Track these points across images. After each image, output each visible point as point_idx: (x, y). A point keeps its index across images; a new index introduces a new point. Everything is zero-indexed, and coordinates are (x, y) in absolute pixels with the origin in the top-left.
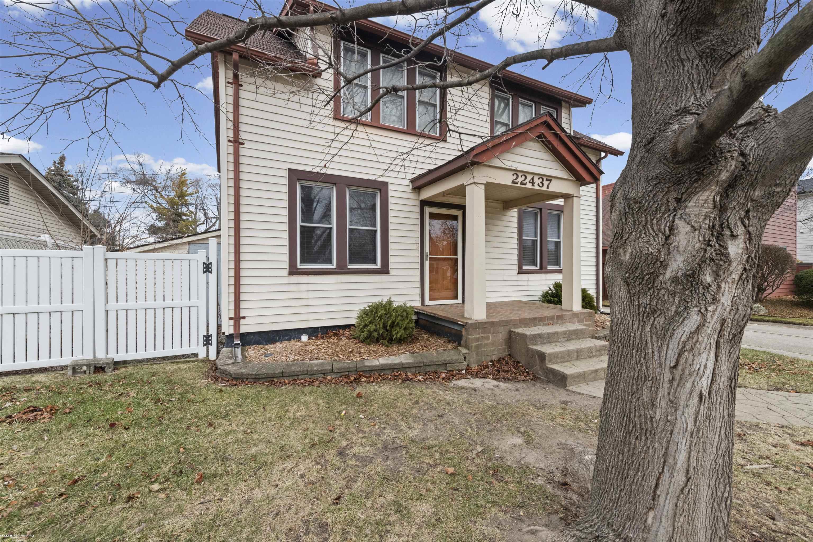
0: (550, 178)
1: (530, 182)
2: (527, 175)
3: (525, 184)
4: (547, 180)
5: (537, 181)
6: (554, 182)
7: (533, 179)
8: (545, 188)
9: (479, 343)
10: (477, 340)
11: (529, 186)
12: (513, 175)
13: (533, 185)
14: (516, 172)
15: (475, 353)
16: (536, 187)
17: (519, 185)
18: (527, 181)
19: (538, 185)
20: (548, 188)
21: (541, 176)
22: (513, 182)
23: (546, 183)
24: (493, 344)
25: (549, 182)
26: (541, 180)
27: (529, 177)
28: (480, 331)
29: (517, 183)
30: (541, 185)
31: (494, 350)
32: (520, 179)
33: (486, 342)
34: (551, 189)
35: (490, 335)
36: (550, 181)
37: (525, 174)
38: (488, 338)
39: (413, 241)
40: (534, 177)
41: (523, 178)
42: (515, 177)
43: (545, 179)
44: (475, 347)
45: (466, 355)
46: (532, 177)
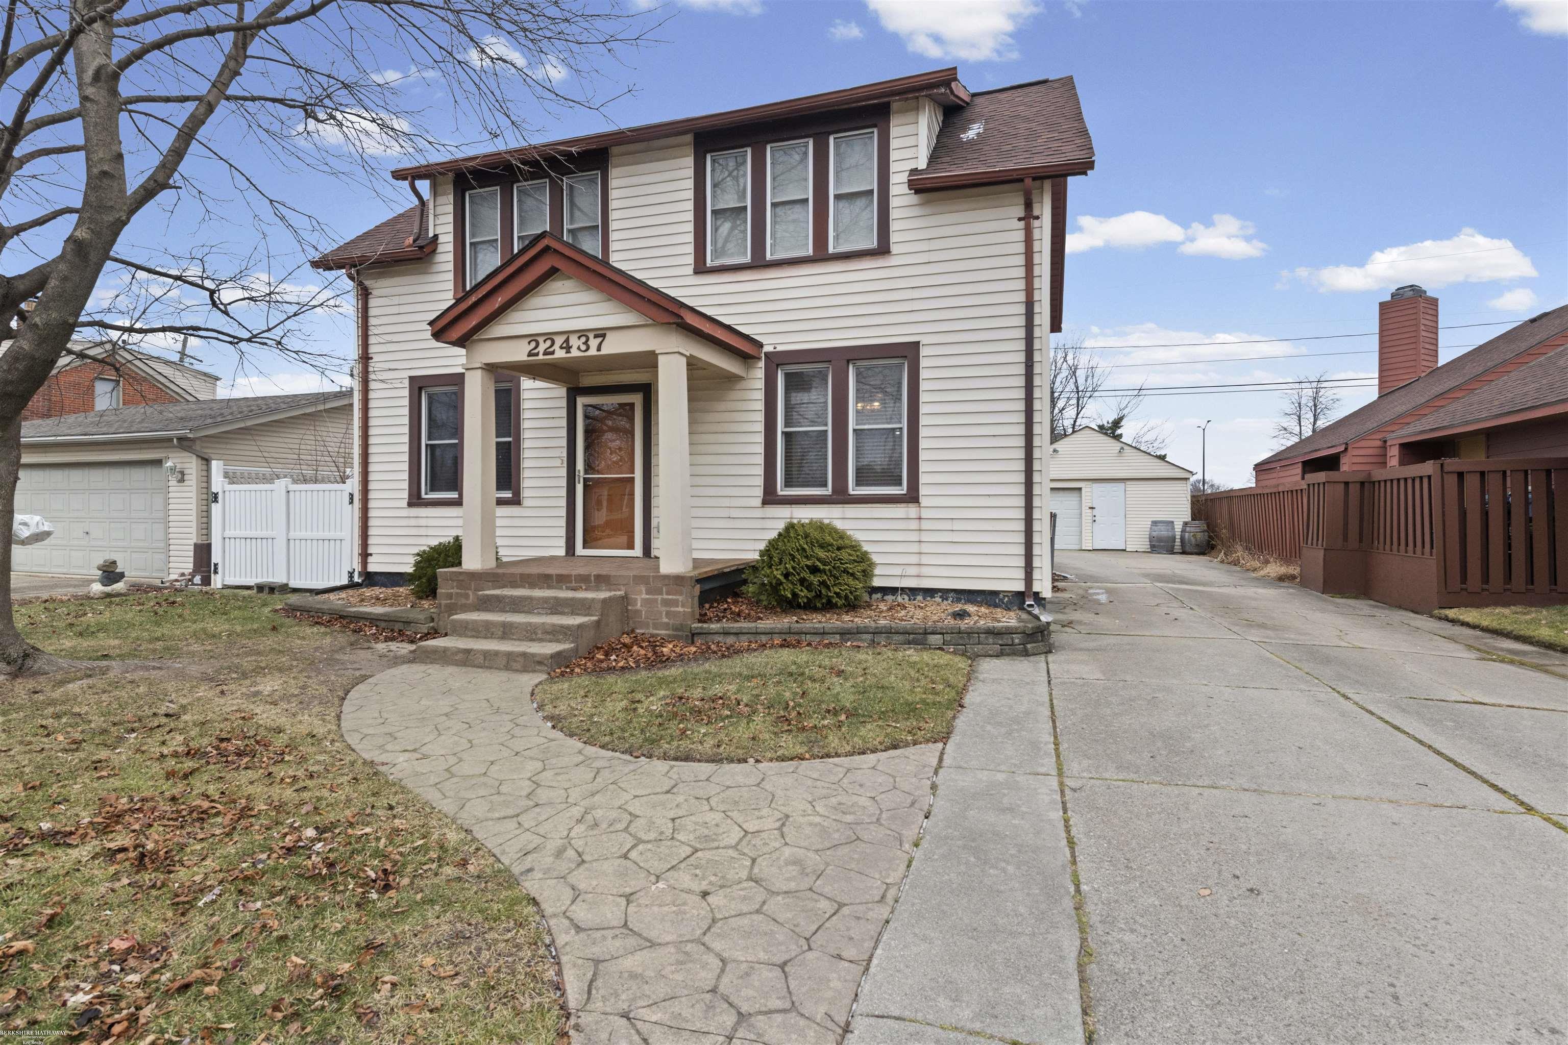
0: (601, 334)
1: (561, 348)
2: (554, 337)
3: (553, 353)
4: (596, 336)
5: (575, 342)
6: (610, 336)
7: (567, 341)
8: (593, 352)
9: (452, 600)
10: (450, 596)
11: (560, 354)
12: (529, 343)
13: (568, 352)
14: (533, 338)
16: (575, 353)
17: (541, 357)
18: (556, 347)
19: (579, 348)
20: (599, 349)
21: (582, 333)
22: (530, 355)
23: (594, 343)
25: (600, 339)
26: (583, 339)
27: (559, 341)
28: (453, 583)
29: (537, 354)
30: (583, 347)
32: (542, 347)
34: (605, 351)
35: (470, 593)
36: (604, 336)
37: (550, 337)
38: (467, 596)
39: (556, 453)
40: (568, 338)
41: (549, 343)
42: (533, 344)
43: (591, 336)
44: (446, 605)
45: (434, 616)
46: (564, 338)
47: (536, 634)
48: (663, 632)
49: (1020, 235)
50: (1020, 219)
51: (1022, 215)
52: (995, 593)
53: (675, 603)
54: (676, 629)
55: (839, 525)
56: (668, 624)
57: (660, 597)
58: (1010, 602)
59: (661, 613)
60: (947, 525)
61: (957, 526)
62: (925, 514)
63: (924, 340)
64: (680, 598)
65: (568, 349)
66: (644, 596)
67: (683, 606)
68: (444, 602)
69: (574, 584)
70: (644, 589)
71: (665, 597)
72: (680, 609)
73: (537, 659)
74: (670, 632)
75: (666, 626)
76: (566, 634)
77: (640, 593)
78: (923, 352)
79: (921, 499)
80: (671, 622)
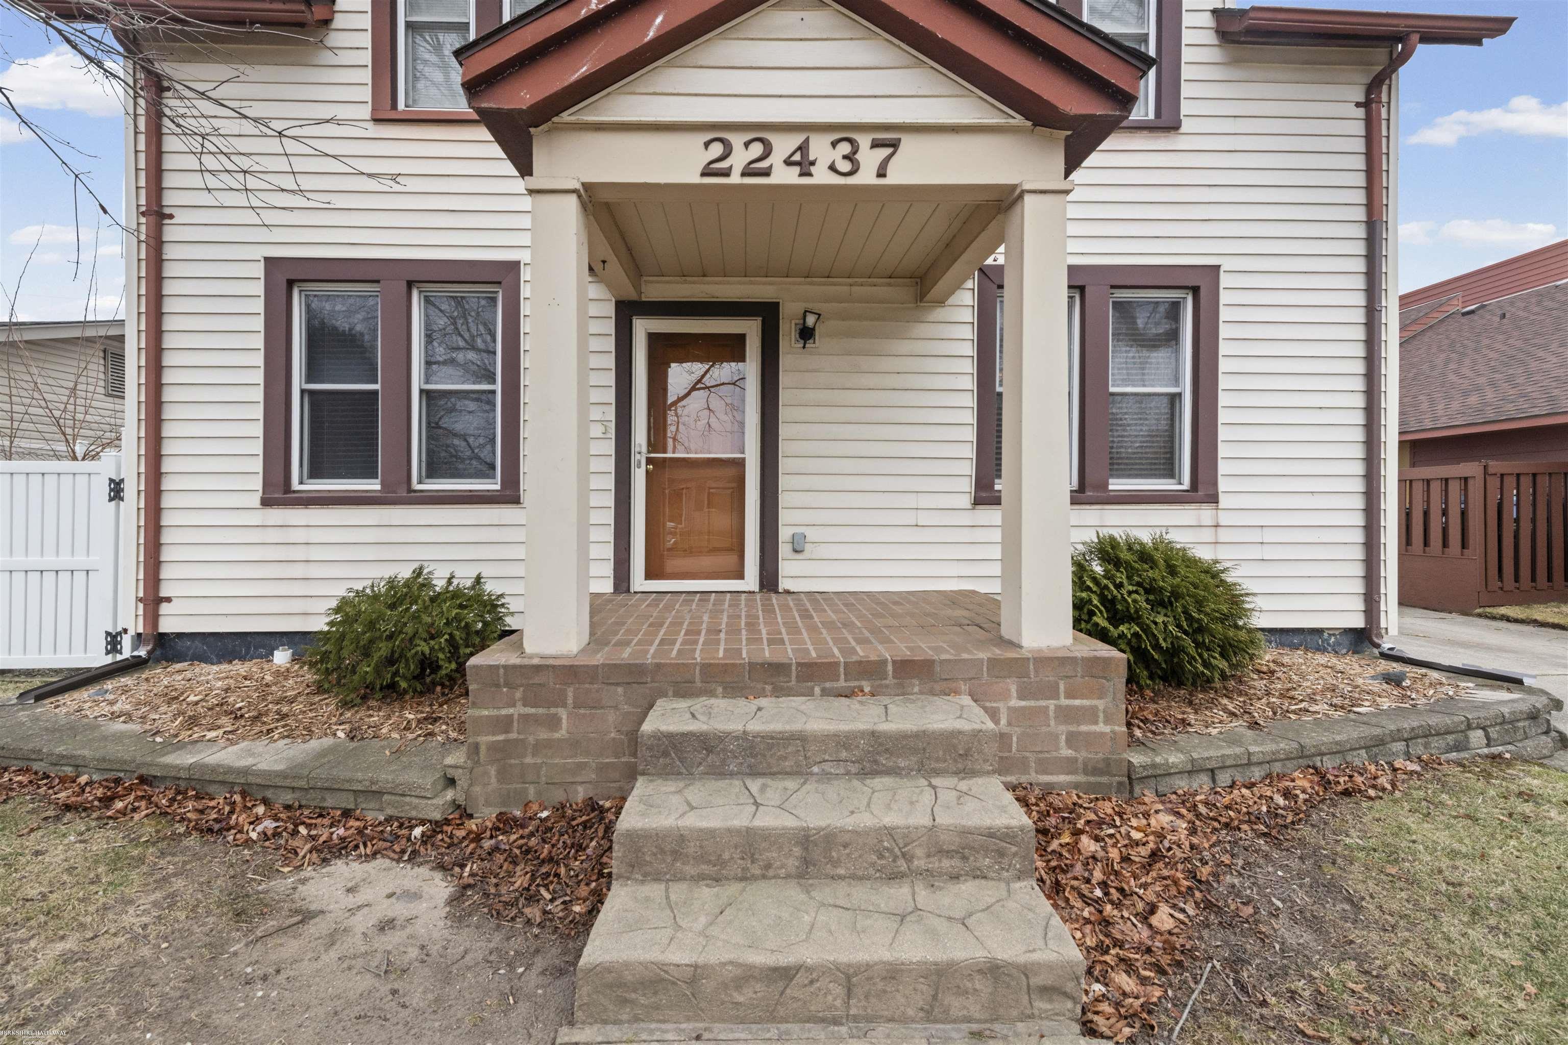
0: (888, 141)
1: (788, 162)
2: (772, 136)
3: (766, 173)
4: (876, 145)
5: (822, 152)
6: (908, 143)
7: (803, 148)
8: (866, 176)
9: (513, 736)
10: (505, 724)
11: (788, 176)
12: (707, 145)
13: (806, 174)
14: (718, 133)
15: (493, 771)
16: (821, 176)
17: (735, 178)
18: (776, 159)
19: (832, 168)
20: (881, 174)
21: (843, 135)
22: (708, 172)
23: (869, 158)
24: (574, 744)
25: (886, 151)
26: (844, 148)
27: (784, 146)
28: (518, 694)
29: (726, 173)
30: (845, 166)
31: (581, 766)
32: (740, 158)
33: (543, 735)
34: (895, 177)
35: (563, 714)
36: (894, 145)
37: (761, 134)
38: (553, 723)
40: (807, 141)
41: (757, 150)
42: (717, 150)
43: (864, 141)
44: (493, 747)
45: (456, 774)
46: (796, 140)
47: (908, 858)
48: (1062, 778)
49: (1359, 128)
50: (1358, 105)
51: (1362, 99)
52: (1319, 632)
53: (1091, 715)
54: (1096, 771)
55: (1179, 538)
56: (1072, 761)
57: (1051, 704)
58: (1338, 643)
59: (1056, 737)
60: (1255, 536)
61: (1269, 536)
62: (1225, 518)
63: (1226, 264)
64: (1100, 704)
65: (805, 166)
66: (1014, 702)
67: (1107, 721)
68: (485, 739)
69: (842, 683)
70: (1013, 689)
71: (1064, 702)
72: (1101, 727)
73: (1037, 981)
74: (1081, 778)
75: (1069, 765)
76: (1001, 854)
77: (1005, 696)
78: (1225, 281)
79: (1221, 497)
80: (1083, 755)
